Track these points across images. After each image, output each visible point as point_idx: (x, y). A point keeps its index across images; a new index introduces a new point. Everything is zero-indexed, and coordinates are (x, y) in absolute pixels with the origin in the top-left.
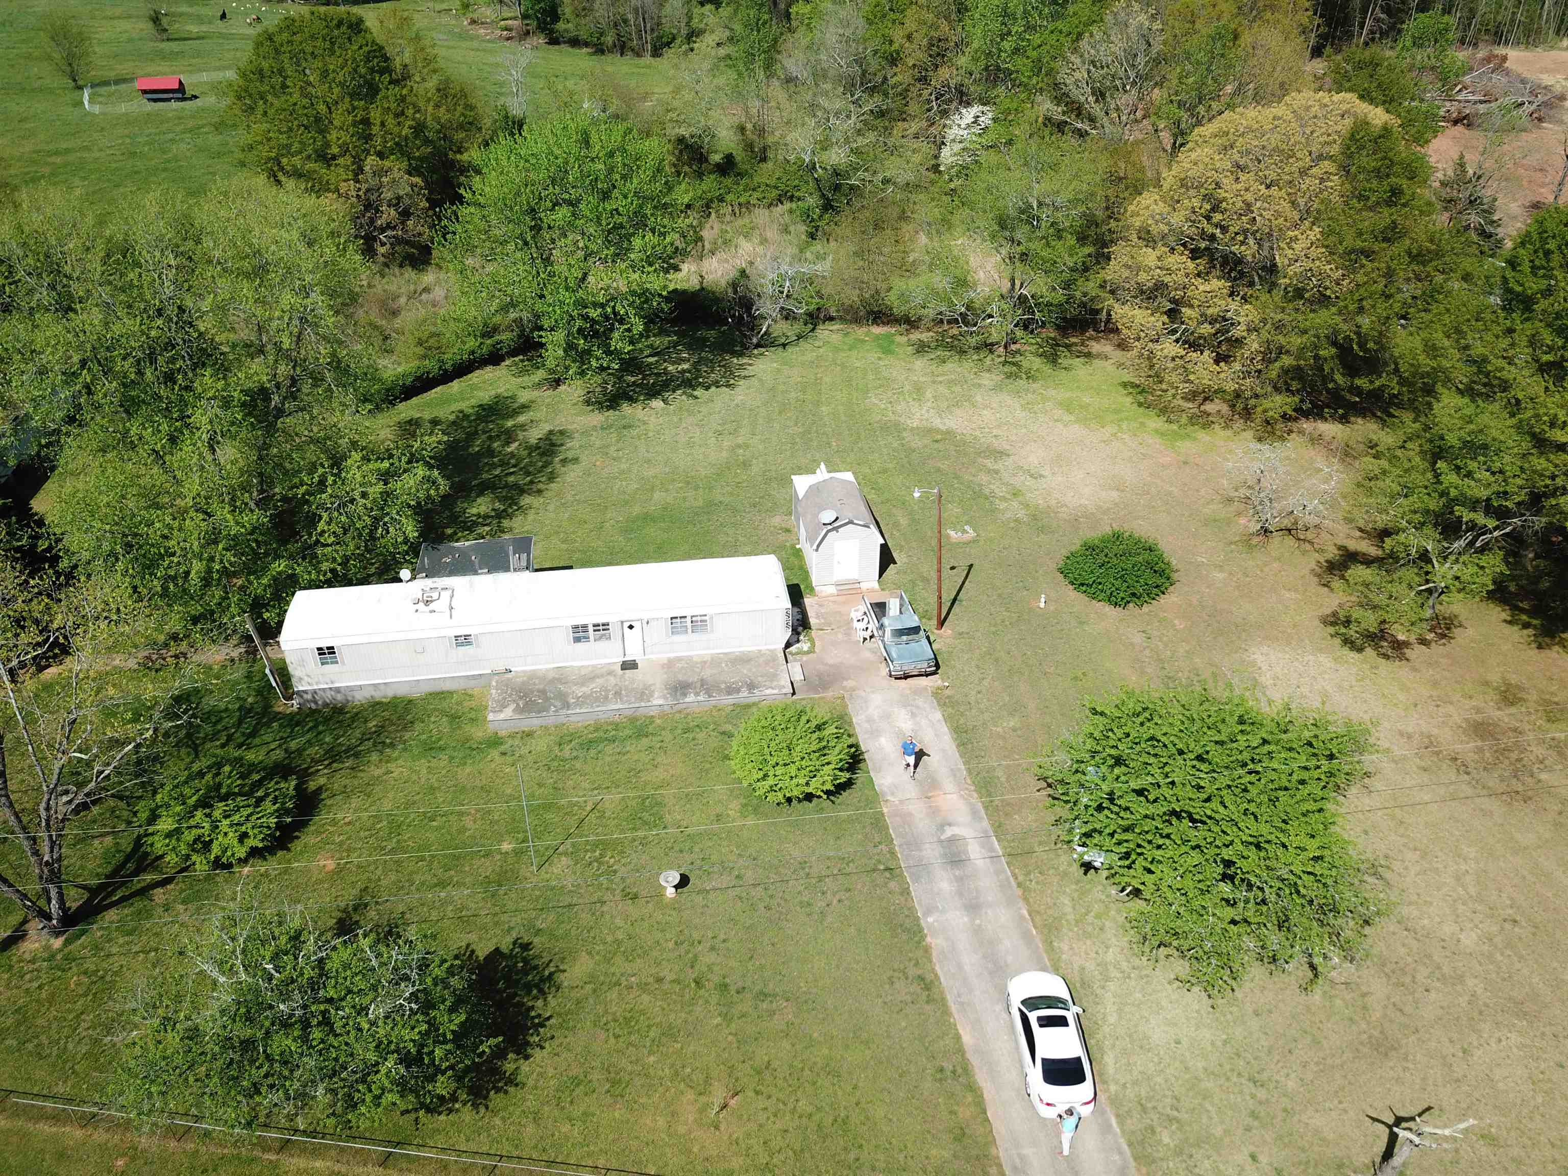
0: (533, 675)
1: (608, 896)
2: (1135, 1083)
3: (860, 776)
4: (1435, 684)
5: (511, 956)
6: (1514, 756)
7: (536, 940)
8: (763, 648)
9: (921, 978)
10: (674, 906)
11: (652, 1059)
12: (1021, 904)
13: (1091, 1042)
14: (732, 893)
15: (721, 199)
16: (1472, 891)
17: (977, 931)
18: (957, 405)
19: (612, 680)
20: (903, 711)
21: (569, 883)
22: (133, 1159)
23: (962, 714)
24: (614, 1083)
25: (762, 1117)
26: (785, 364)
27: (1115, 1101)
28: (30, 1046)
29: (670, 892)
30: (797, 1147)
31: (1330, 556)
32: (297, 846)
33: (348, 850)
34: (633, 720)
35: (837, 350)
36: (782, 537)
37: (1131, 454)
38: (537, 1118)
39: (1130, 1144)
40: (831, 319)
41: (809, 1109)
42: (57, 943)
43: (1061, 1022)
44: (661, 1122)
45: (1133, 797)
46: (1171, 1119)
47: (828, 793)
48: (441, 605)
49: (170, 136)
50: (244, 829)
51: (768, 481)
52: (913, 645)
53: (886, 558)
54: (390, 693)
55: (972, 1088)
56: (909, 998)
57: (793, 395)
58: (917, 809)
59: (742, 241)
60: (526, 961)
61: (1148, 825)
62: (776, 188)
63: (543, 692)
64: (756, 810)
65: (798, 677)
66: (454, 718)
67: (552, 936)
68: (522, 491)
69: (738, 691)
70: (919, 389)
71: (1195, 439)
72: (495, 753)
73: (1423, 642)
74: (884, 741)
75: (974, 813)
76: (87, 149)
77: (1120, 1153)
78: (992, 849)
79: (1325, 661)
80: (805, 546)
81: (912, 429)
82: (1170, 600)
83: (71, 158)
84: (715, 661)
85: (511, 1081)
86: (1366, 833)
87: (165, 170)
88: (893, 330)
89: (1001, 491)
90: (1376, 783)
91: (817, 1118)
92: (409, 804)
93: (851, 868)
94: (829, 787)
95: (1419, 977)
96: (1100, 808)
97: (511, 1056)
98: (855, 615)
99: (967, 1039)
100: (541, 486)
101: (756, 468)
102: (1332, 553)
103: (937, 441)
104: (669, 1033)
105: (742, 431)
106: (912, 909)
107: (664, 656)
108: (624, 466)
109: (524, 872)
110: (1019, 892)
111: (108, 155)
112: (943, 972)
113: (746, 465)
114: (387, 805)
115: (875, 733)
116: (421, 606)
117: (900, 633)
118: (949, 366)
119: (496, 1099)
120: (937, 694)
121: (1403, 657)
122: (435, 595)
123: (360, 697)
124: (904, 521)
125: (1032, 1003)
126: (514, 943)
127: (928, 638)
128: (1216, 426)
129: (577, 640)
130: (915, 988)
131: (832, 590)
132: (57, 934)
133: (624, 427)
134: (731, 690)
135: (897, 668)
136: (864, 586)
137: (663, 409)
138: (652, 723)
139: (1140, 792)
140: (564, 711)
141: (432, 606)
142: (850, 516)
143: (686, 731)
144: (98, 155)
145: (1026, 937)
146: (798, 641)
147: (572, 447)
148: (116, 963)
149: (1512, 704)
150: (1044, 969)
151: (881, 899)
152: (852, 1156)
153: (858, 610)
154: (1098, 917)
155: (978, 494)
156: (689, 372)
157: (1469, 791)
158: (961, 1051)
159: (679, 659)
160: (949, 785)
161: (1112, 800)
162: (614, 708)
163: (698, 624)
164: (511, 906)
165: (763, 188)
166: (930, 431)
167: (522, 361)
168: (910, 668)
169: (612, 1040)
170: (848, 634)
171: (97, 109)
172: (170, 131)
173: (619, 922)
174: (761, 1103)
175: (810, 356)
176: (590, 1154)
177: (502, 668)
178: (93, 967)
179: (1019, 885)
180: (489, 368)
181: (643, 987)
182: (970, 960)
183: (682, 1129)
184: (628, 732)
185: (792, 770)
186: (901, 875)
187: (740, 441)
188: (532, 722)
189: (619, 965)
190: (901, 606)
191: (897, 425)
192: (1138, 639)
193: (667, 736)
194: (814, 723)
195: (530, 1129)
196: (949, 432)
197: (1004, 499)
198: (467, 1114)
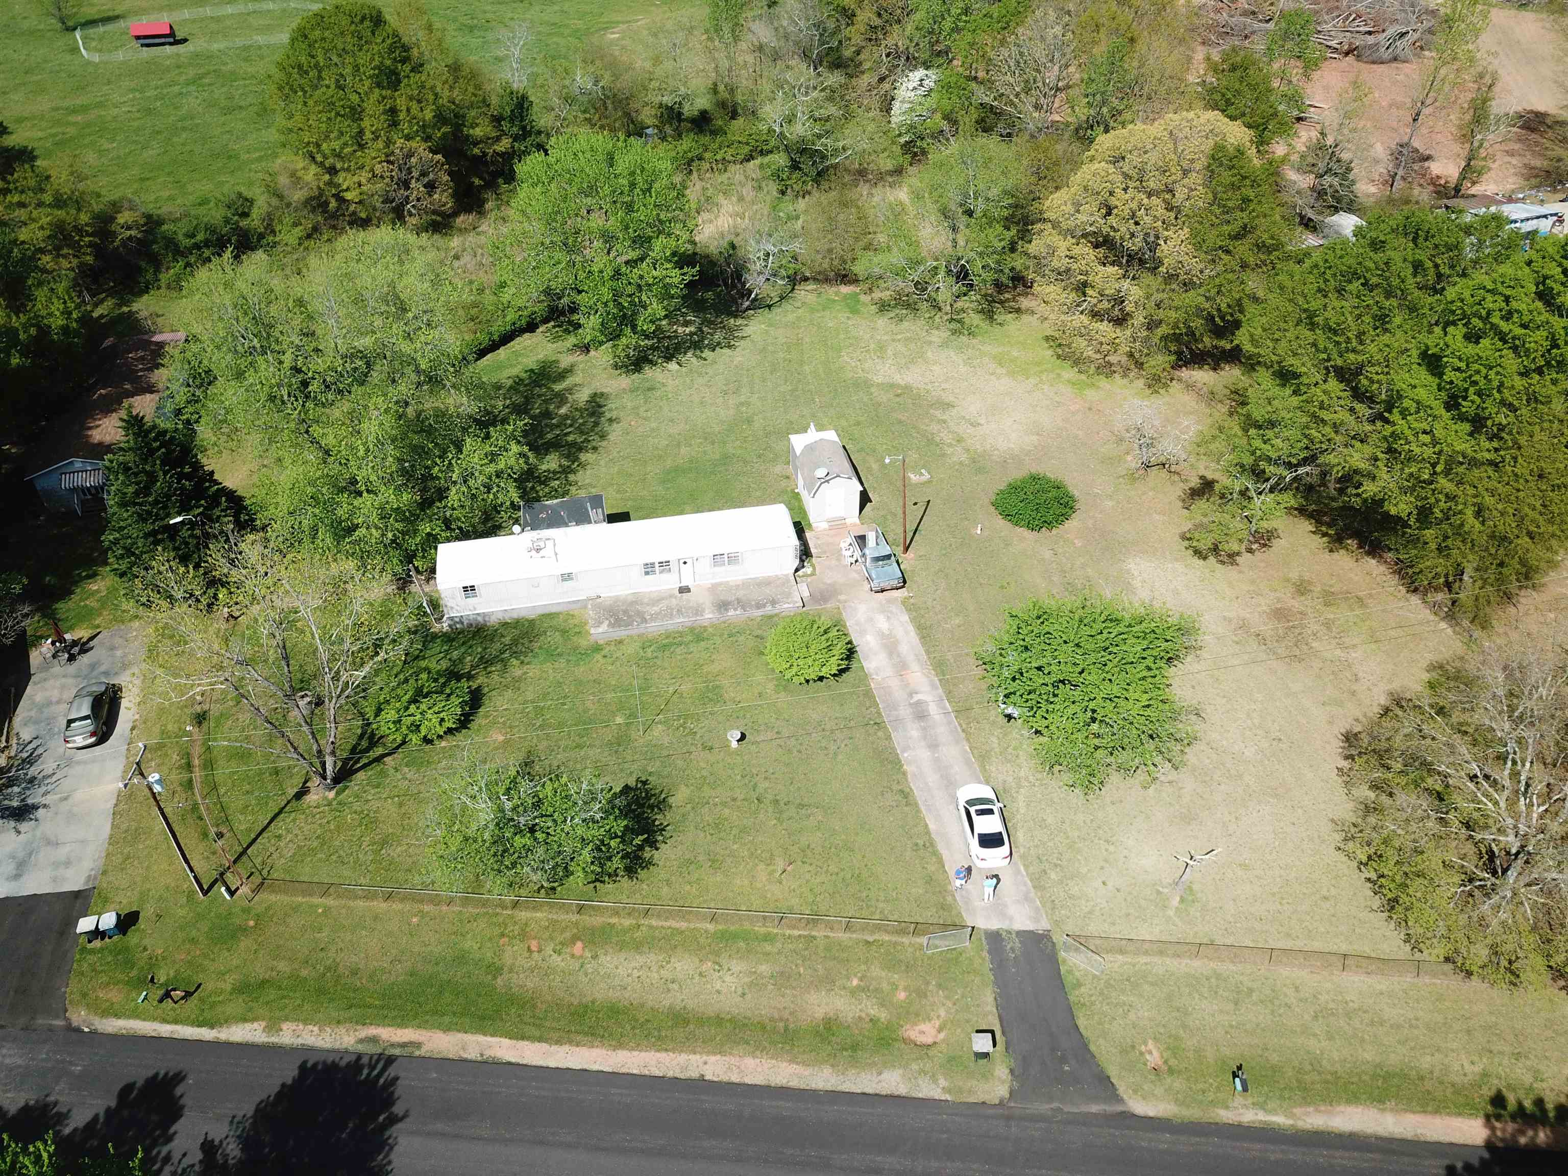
0: (617, 599)
1: (693, 749)
2: (1037, 846)
3: (854, 665)
4: (1253, 582)
5: (636, 789)
6: (1297, 631)
7: (650, 779)
8: (779, 573)
9: (902, 791)
10: (737, 752)
11: (735, 847)
12: (965, 742)
13: (1009, 825)
14: (774, 743)
15: (700, 158)
16: (1256, 721)
17: (937, 760)
18: (912, 362)
19: (674, 601)
20: (882, 616)
21: (666, 741)
22: (422, 917)
23: (923, 616)
24: (713, 861)
25: (808, 876)
26: (771, 325)
27: (1023, 857)
28: (334, 857)
29: (734, 744)
30: (831, 891)
31: (1193, 485)
32: (473, 725)
33: (510, 727)
34: (692, 629)
35: (812, 311)
36: (784, 483)
37: (1048, 402)
38: (668, 882)
39: (1031, 880)
40: (806, 279)
41: (836, 870)
42: (331, 795)
43: (990, 812)
44: (746, 882)
45: (1035, 672)
46: (1056, 865)
47: (834, 675)
48: (548, 551)
49: (176, 89)
50: (441, 715)
51: (768, 434)
52: (886, 568)
53: (865, 499)
54: (515, 615)
55: (936, 853)
56: (894, 804)
57: (781, 355)
58: (894, 683)
59: (721, 199)
60: (647, 792)
61: (1044, 690)
62: (747, 144)
63: (625, 612)
64: (785, 688)
65: (806, 594)
66: (564, 632)
67: (660, 776)
68: (579, 448)
69: (764, 606)
70: (881, 348)
71: (1098, 387)
72: (598, 657)
73: (1250, 551)
74: (869, 638)
75: (933, 686)
76: (100, 105)
77: (1025, 884)
78: (944, 708)
79: (1179, 566)
80: (801, 489)
81: (878, 385)
82: (1072, 525)
83: (92, 115)
84: (746, 584)
85: (650, 863)
86: (1193, 687)
87: (184, 129)
88: (858, 290)
89: (947, 438)
90: (1204, 654)
91: (841, 874)
92: (545, 695)
93: (852, 723)
94: (834, 671)
95: (1216, 777)
96: (1014, 679)
97: (647, 849)
98: (844, 545)
99: (932, 826)
100: (594, 444)
101: (758, 423)
102: (1195, 482)
103: (898, 396)
104: (744, 830)
105: (744, 390)
106: (894, 749)
107: (708, 581)
108: (654, 425)
109: (633, 735)
110: (963, 735)
111: (126, 113)
112: (915, 787)
113: (749, 421)
114: (530, 696)
115: (863, 632)
116: (533, 553)
117: (878, 559)
118: (906, 324)
119: (642, 874)
120: (904, 602)
121: (1234, 563)
122: (542, 544)
123: (493, 621)
124: (875, 466)
125: (971, 802)
126: (637, 781)
127: (897, 562)
128: (1116, 375)
129: (647, 573)
130: (899, 797)
131: (825, 525)
132: (331, 789)
133: (649, 389)
134: (759, 606)
135: (875, 585)
136: (848, 521)
137: (677, 371)
138: (705, 631)
139: (1039, 668)
140: (643, 625)
141: (542, 553)
142: (837, 470)
143: (730, 636)
144: (115, 111)
145: (968, 763)
146: (803, 567)
147: (611, 409)
148: (375, 805)
149: (1303, 594)
150: (980, 782)
151: (873, 743)
152: (864, 894)
153: (846, 542)
154: (1015, 749)
155: (930, 441)
156: (695, 334)
157: (1265, 657)
158: (928, 833)
159: (720, 584)
160: (915, 666)
161: (1022, 674)
162: (679, 622)
163: (733, 559)
164: (629, 758)
165: (736, 145)
166: (892, 386)
167: (554, 327)
168: (884, 585)
169: (709, 837)
170: (838, 560)
171: (96, 58)
172: (173, 83)
173: (702, 765)
174: (807, 867)
175: (791, 317)
176: (705, 901)
177: (594, 595)
178: (359, 809)
179: (963, 731)
180: (527, 335)
181: (724, 804)
182: (932, 778)
183: (759, 885)
184: (690, 638)
185: (810, 661)
186: (885, 727)
187: (743, 399)
188: (621, 633)
189: (707, 791)
190: (877, 537)
191: (866, 381)
192: (1048, 554)
193: (718, 640)
194: (822, 630)
195: (666, 889)
196: (907, 388)
197: (950, 445)
198: (625, 883)
